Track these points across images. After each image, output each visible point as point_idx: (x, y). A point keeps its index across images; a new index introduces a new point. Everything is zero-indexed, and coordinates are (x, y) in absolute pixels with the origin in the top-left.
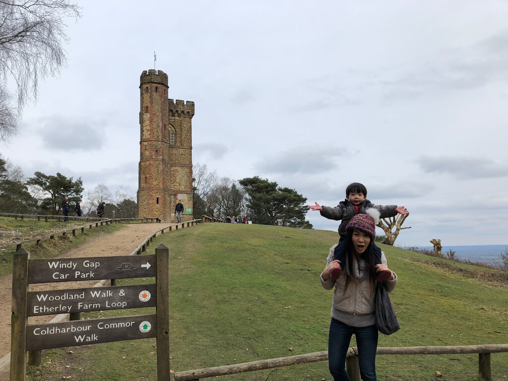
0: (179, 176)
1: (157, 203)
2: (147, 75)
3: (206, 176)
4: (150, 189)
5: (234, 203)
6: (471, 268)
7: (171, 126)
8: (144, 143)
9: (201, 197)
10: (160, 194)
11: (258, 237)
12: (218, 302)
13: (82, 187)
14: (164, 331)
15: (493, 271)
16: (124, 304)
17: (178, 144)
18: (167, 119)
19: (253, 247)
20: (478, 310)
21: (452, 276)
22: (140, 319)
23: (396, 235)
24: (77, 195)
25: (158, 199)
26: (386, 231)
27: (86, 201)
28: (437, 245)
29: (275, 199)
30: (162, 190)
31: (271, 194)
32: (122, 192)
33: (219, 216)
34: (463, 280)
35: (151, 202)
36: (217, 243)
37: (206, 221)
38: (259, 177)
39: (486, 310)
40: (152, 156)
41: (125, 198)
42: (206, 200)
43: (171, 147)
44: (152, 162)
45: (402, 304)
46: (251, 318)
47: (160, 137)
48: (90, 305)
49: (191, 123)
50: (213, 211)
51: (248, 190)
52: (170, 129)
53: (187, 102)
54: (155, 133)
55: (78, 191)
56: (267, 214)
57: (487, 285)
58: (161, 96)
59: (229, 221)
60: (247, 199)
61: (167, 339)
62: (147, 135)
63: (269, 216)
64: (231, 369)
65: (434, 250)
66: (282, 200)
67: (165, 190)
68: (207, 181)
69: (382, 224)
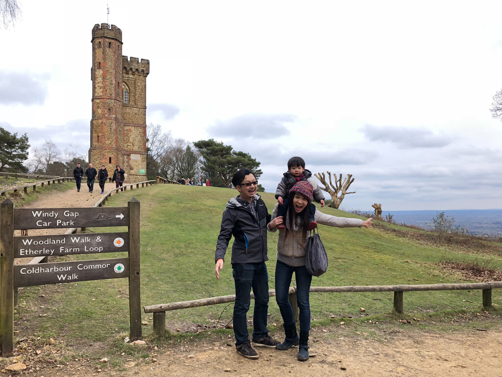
0: (132, 136)
1: (110, 162)
2: (99, 29)
3: (160, 136)
4: (102, 148)
5: (188, 165)
6: (404, 229)
7: (125, 84)
8: (96, 100)
9: (155, 158)
10: (112, 154)
11: (214, 199)
12: (176, 255)
13: (28, 144)
14: (136, 272)
15: (421, 232)
16: (100, 249)
17: (132, 103)
18: (121, 77)
19: (208, 208)
20: (404, 263)
21: (386, 236)
22: (115, 262)
23: (341, 199)
24: (22, 151)
25: (110, 158)
26: (332, 195)
27: (33, 158)
28: (378, 210)
29: (229, 163)
30: (115, 150)
31: (226, 157)
32: (71, 150)
33: (172, 178)
34: (395, 239)
35: (103, 161)
36: (172, 203)
37: (160, 182)
38: (214, 140)
39: (410, 263)
40: (104, 115)
41: (75, 157)
42: (159, 161)
43: (124, 106)
44: (104, 121)
45: (340, 258)
46: (207, 268)
47: (113, 95)
48: (70, 249)
49: (145, 81)
50: (167, 172)
51: (202, 153)
52: (123, 87)
53: (142, 60)
54: (108, 91)
55: (24, 147)
56: (221, 177)
57: (414, 243)
58: (115, 53)
59: (183, 183)
60: (201, 162)
61: (139, 278)
62: (99, 92)
63: (223, 179)
64: (193, 303)
65: (375, 214)
66: (236, 163)
67: (118, 149)
68: (160, 142)
69: (329, 188)
